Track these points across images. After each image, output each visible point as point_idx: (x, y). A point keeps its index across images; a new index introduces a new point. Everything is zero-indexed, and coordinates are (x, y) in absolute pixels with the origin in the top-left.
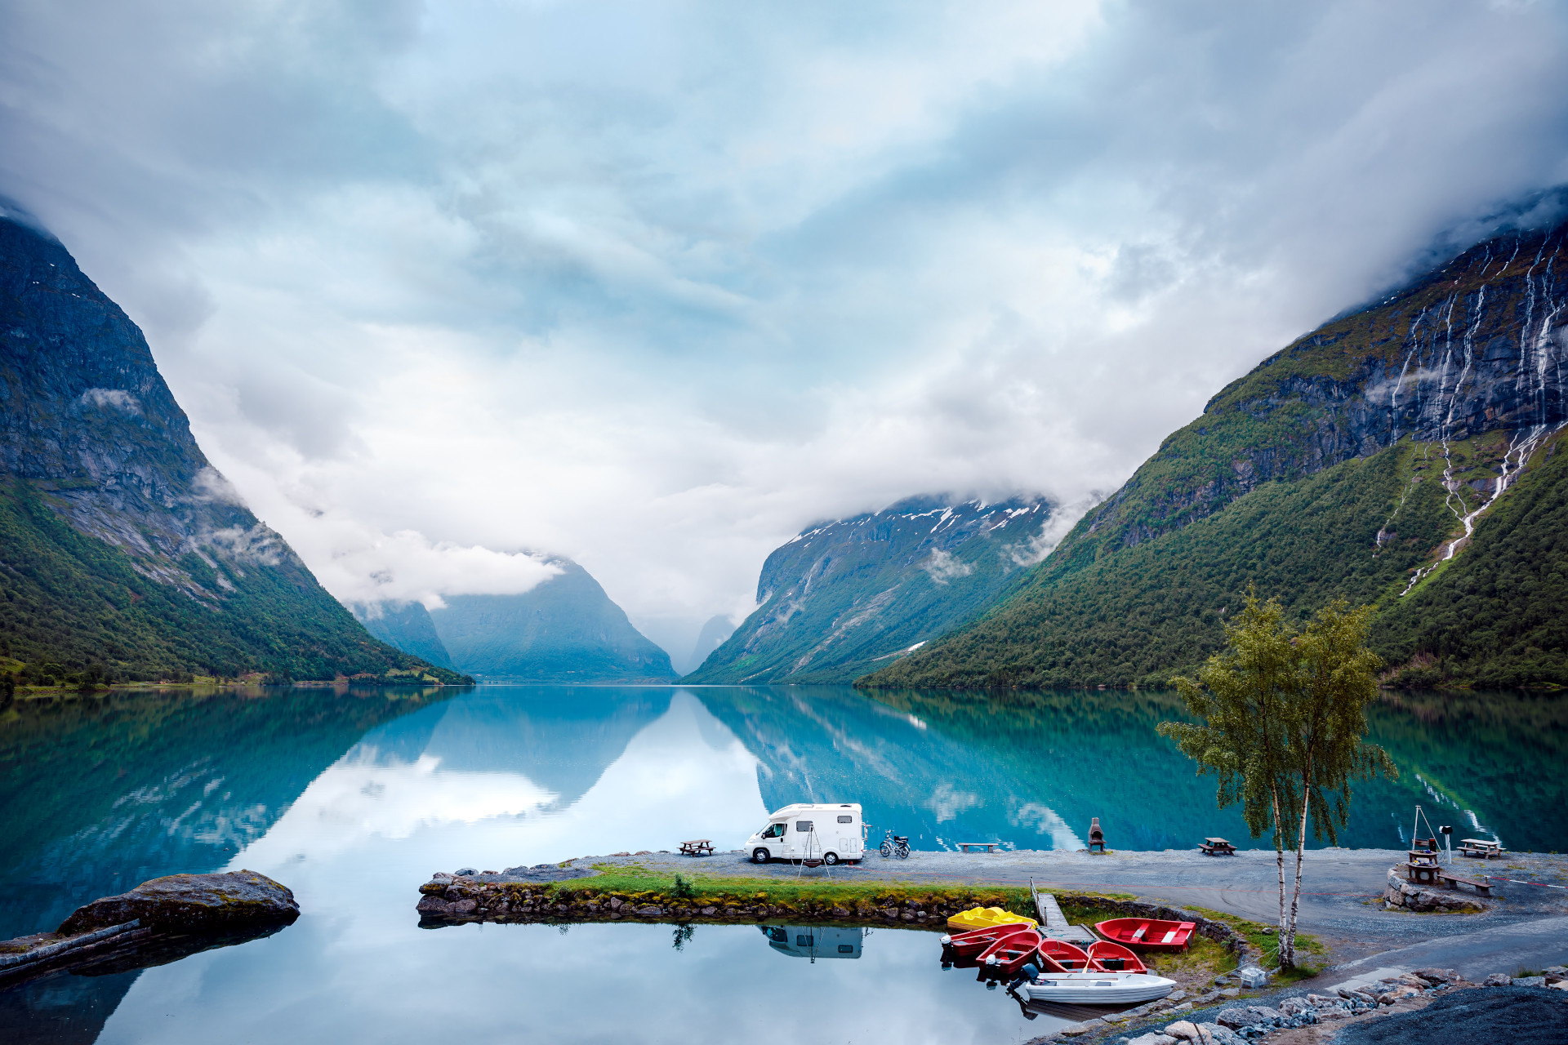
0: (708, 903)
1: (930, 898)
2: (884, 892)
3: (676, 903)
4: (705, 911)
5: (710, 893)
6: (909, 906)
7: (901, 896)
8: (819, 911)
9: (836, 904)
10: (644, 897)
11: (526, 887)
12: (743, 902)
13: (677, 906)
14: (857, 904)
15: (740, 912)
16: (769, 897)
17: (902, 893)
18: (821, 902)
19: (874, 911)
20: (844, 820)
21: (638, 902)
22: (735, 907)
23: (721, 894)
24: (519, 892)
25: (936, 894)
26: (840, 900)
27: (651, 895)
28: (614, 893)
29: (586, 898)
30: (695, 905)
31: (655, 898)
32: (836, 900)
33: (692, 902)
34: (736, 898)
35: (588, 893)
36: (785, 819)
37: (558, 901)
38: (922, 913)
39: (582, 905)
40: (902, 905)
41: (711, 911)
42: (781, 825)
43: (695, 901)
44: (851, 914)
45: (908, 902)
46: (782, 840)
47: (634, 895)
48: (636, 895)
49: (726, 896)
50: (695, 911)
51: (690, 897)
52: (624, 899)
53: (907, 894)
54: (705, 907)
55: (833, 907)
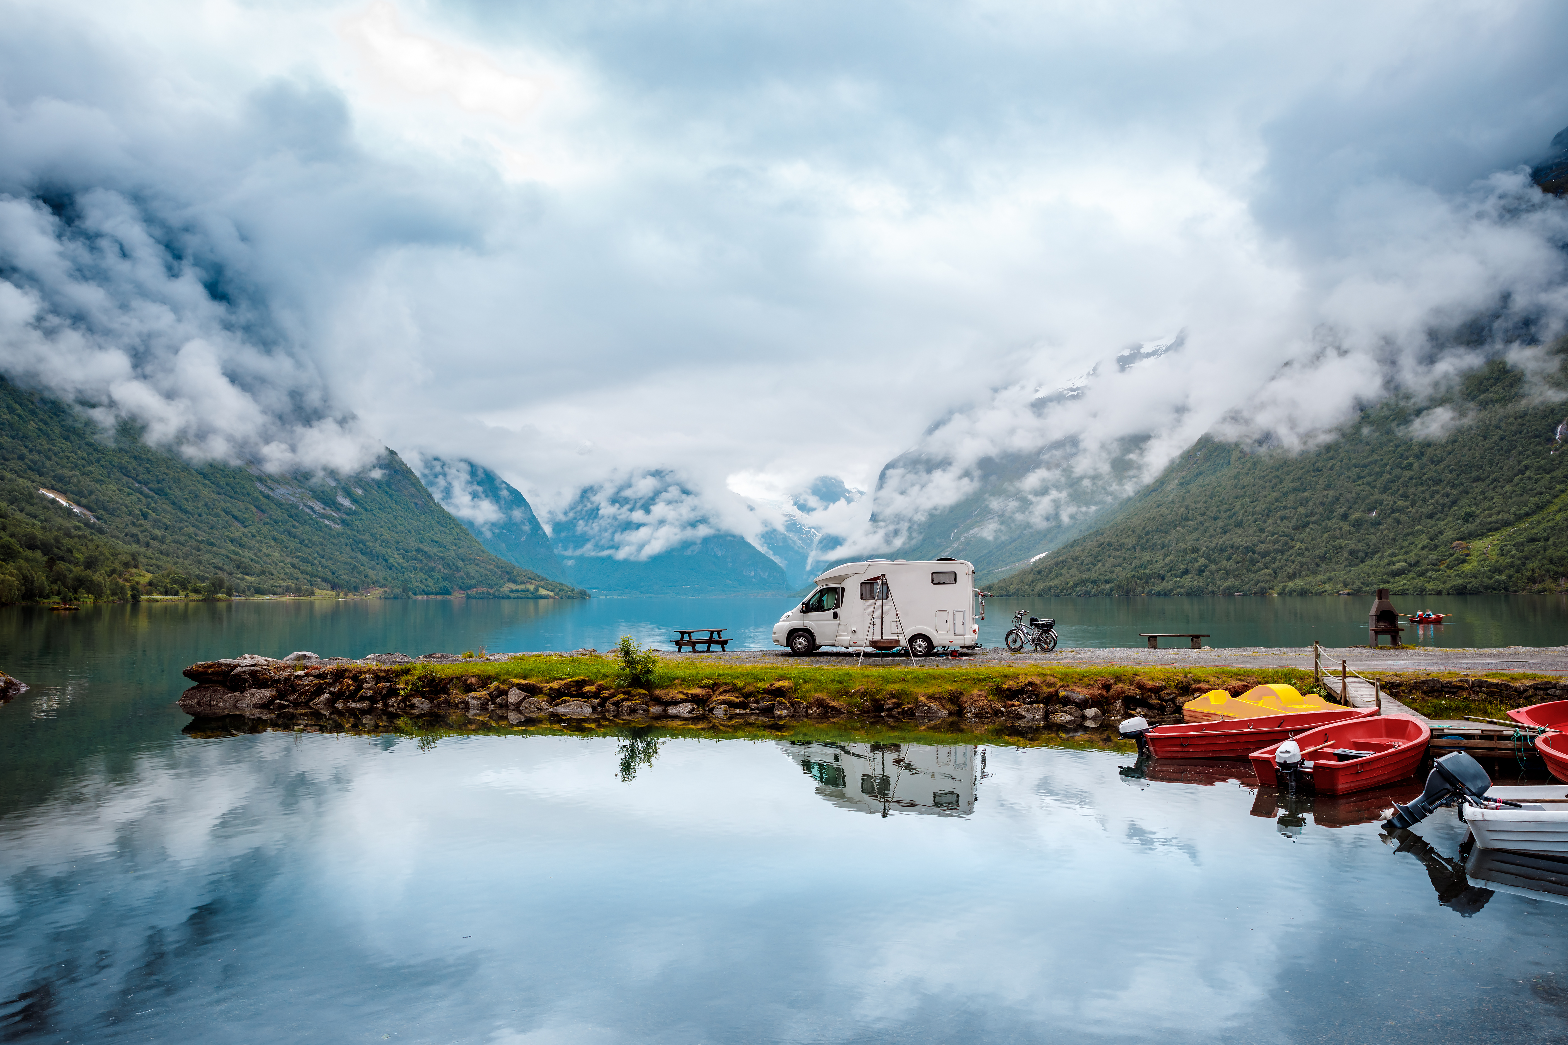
0: (681, 696)
1: (1107, 687)
2: (1015, 677)
3: (622, 696)
4: (672, 710)
5: (687, 682)
6: (1066, 701)
7: (1050, 685)
8: (889, 710)
9: (922, 699)
10: (568, 686)
11: (369, 671)
12: (746, 696)
13: (623, 700)
14: (964, 698)
15: (738, 711)
16: (796, 688)
17: (1052, 680)
18: (892, 695)
19: (997, 713)
20: (942, 578)
21: (556, 696)
22: (731, 704)
23: (705, 682)
24: (354, 678)
25: (1118, 679)
26: (930, 691)
27: (581, 684)
28: (516, 681)
29: (469, 689)
30: (658, 701)
31: (587, 688)
32: (922, 692)
33: (651, 695)
34: (734, 689)
35: (472, 680)
36: (841, 578)
37: (416, 692)
38: (1091, 712)
39: (457, 700)
40: (1052, 700)
41: (684, 710)
42: (834, 590)
43: (657, 693)
44: (951, 714)
45: (1062, 693)
46: (835, 616)
47: (551, 684)
48: (555, 685)
49: (714, 687)
50: (655, 710)
51: (649, 685)
52: (531, 690)
53: (1061, 680)
54: (675, 703)
55: (916, 701)
